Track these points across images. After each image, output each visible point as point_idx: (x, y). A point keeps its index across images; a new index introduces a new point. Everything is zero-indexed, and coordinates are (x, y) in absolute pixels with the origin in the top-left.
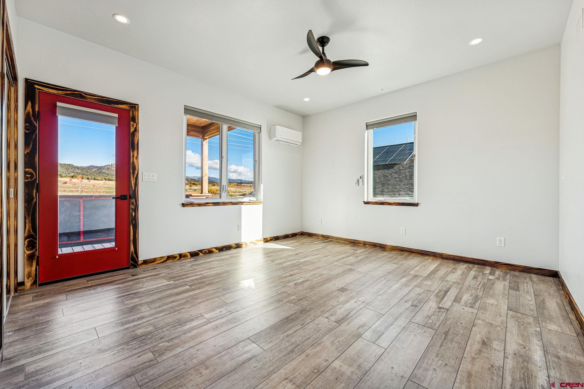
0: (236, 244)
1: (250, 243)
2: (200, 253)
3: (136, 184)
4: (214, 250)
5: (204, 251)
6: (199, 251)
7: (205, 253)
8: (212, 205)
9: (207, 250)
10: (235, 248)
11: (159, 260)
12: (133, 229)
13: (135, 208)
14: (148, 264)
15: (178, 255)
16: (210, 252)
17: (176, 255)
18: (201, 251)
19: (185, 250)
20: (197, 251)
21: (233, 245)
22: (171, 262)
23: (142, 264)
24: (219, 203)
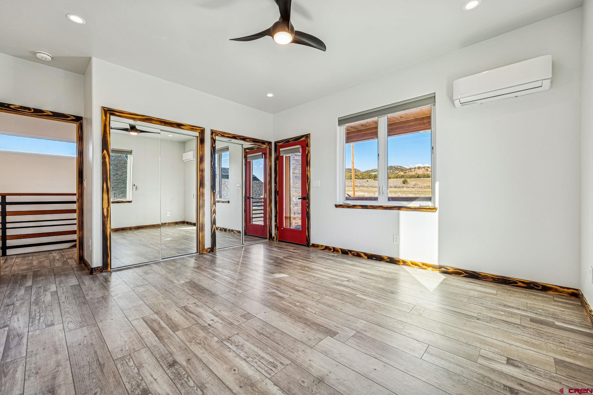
0: (389, 258)
1: (412, 264)
2: (350, 253)
3: (309, 190)
4: (363, 255)
5: (353, 252)
6: (349, 250)
7: (353, 255)
8: (360, 207)
9: (355, 252)
10: (387, 262)
11: (320, 247)
12: (307, 220)
13: (309, 205)
14: (315, 247)
15: (332, 248)
16: (358, 255)
17: (331, 247)
18: (351, 251)
19: (338, 246)
20: (347, 250)
21: (386, 258)
22: (327, 252)
23: (311, 246)
24: (366, 206)
